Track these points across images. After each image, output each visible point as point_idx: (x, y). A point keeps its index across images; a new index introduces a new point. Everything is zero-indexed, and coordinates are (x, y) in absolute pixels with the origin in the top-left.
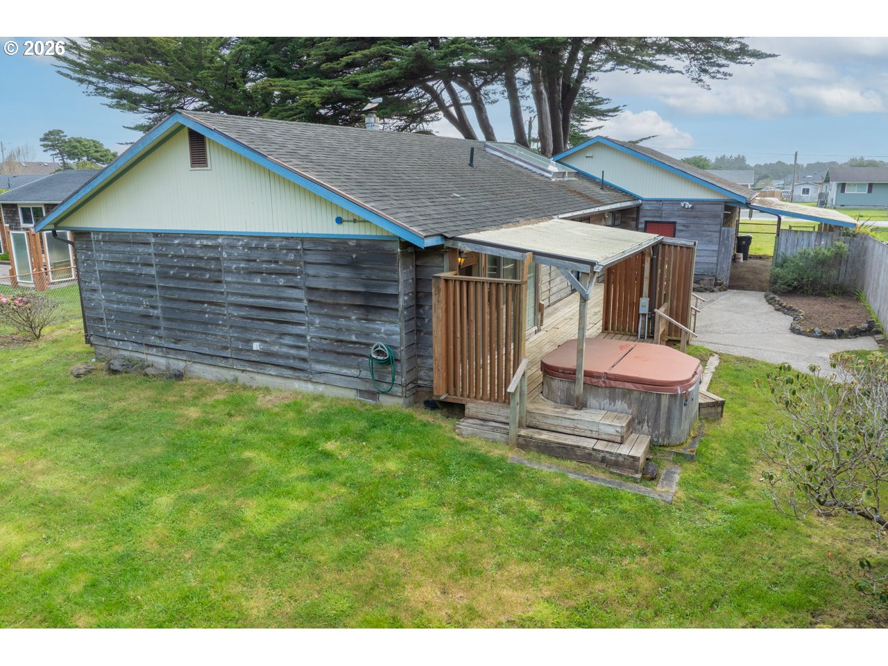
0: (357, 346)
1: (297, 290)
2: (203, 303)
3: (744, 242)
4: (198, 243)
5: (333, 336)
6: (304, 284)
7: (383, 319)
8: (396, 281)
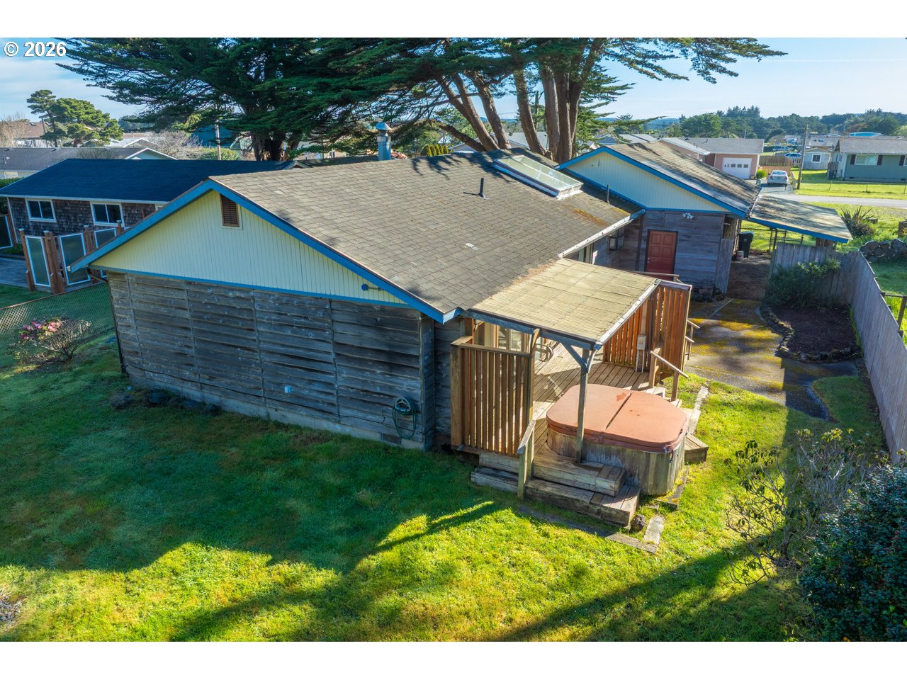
0: (382, 396)
1: (326, 344)
2: (237, 347)
3: (745, 240)
4: (231, 294)
5: (360, 387)
6: (333, 339)
7: (405, 376)
8: (417, 344)
